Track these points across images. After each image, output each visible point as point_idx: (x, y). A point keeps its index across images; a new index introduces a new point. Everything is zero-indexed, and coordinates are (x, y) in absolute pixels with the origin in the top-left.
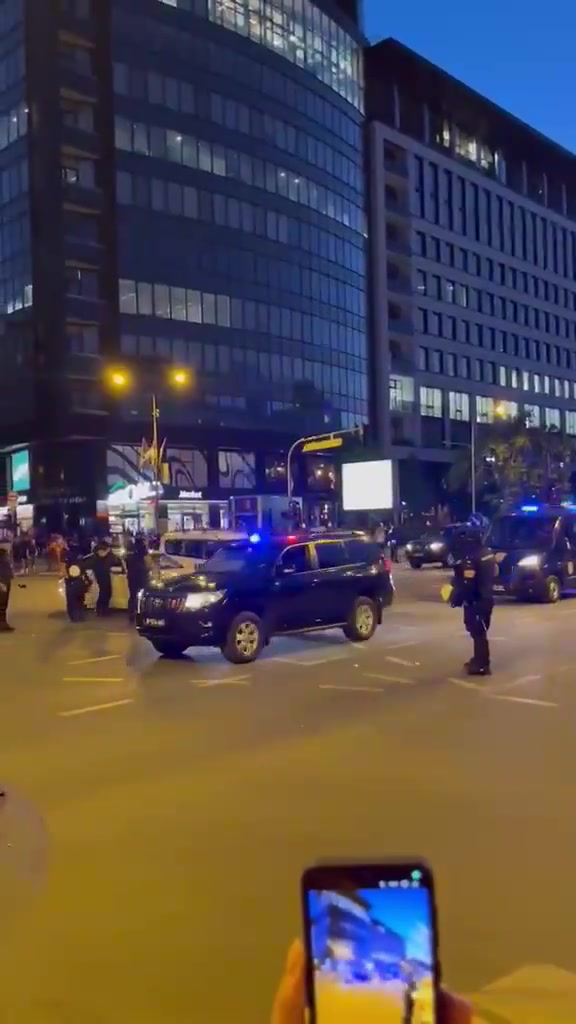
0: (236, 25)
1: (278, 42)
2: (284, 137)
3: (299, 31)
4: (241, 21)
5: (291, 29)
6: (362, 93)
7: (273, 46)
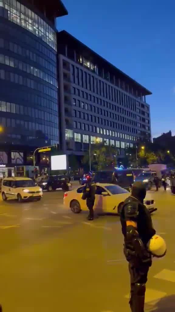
2: (33, 57)
3: (37, 26)
4: (18, 21)
5: (34, 25)
6: (56, 46)
7: (29, 29)
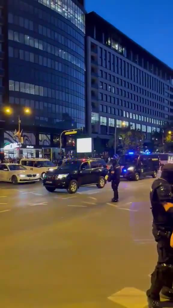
0: (46, 4)
1: (59, 10)
2: (61, 39)
3: (66, 7)
4: (48, 3)
5: (63, 7)
6: (84, 28)
7: (58, 11)
